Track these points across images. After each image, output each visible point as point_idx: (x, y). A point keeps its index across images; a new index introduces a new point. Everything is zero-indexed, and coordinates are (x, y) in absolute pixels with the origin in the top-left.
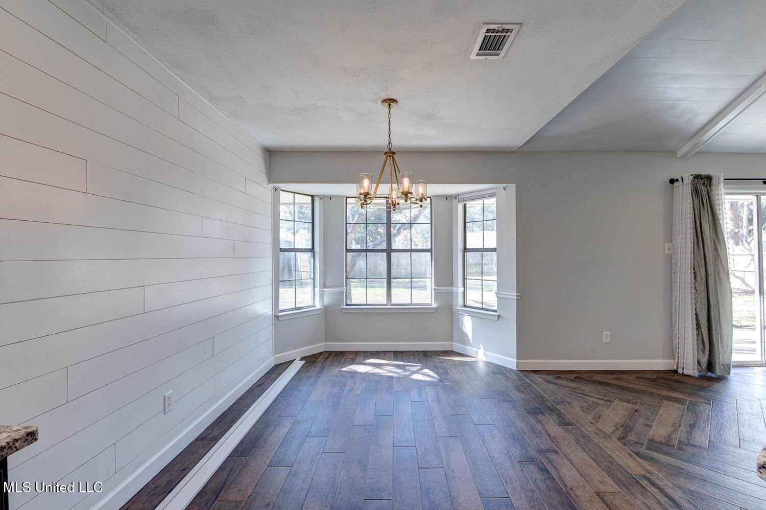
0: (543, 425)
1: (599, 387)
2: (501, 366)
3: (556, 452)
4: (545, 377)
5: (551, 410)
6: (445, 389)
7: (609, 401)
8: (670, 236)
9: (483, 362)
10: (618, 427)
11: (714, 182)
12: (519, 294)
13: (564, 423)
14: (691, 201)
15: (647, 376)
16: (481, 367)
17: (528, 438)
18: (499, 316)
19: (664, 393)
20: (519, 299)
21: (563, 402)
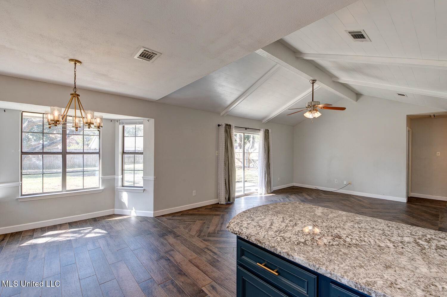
0: (167, 240)
1: (191, 217)
2: (145, 217)
3: (173, 250)
4: (168, 217)
5: (171, 232)
6: (111, 237)
7: (195, 222)
8: (218, 148)
9: (134, 217)
10: (198, 231)
11: (231, 128)
12: (155, 177)
13: (176, 236)
14: (224, 134)
15: (209, 207)
16: (133, 220)
17: (160, 248)
18: (144, 190)
19: (214, 213)
20: (156, 180)
21: (176, 227)
